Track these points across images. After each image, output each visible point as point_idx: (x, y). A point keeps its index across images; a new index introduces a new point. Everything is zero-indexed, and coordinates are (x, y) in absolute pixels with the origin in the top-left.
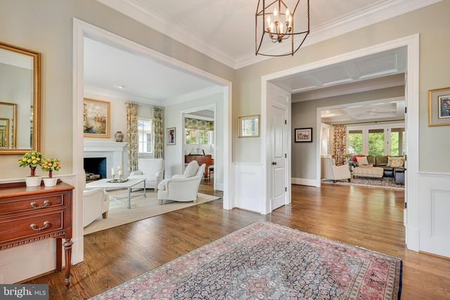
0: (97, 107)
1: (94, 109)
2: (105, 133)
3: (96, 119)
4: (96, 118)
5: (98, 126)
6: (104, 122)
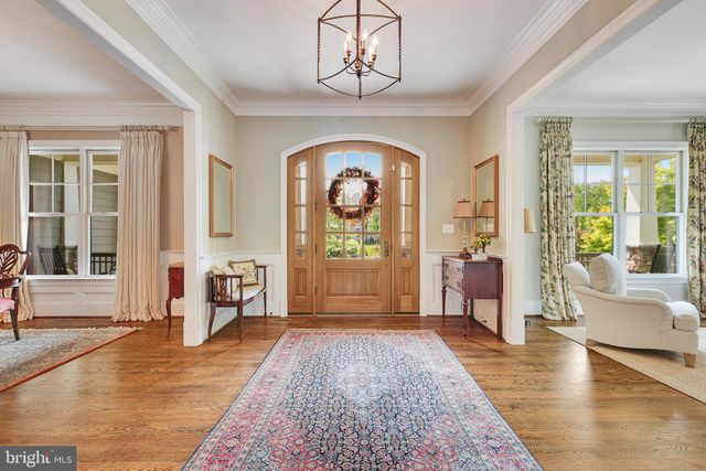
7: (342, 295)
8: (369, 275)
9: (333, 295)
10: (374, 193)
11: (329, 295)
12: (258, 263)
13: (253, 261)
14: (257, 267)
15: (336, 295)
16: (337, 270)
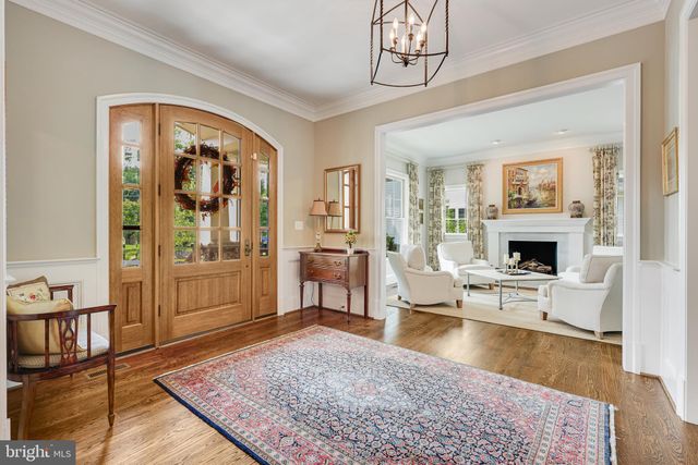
0: (543, 170)
1: (538, 173)
2: (554, 205)
3: (541, 187)
4: (540, 185)
5: (544, 196)
6: (553, 189)
7: (196, 310)
8: (228, 280)
9: (183, 313)
10: (231, 182)
11: (178, 313)
12: (52, 281)
13: (42, 279)
14: (52, 289)
15: (187, 312)
16: (189, 279)
